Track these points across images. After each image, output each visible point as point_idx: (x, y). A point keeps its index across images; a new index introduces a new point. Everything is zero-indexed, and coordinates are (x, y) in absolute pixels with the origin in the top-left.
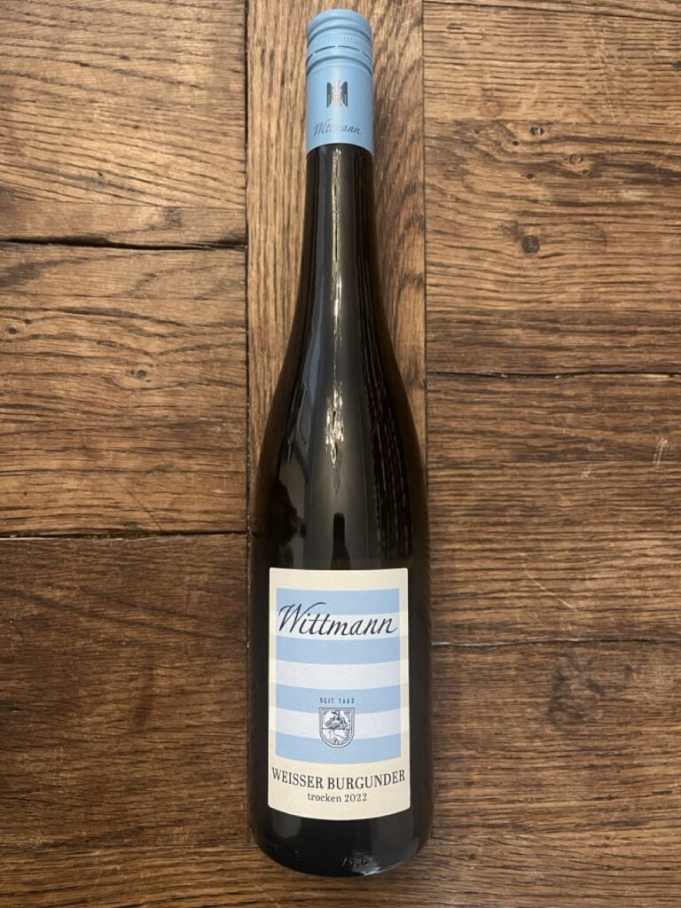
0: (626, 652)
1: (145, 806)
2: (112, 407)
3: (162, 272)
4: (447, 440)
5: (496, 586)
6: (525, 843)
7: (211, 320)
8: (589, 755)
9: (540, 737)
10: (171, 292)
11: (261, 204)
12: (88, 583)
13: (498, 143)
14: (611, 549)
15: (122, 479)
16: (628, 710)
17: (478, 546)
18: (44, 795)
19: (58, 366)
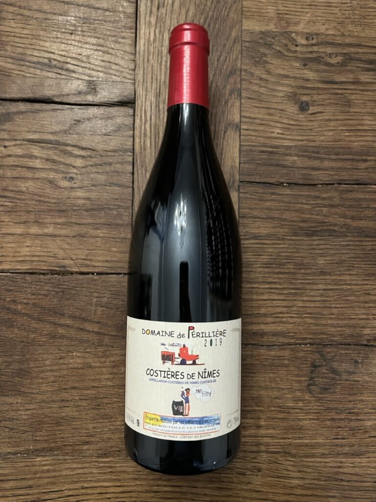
0: (355, 352)
1: (67, 433)
2: (54, 198)
3: (84, 119)
4: (251, 222)
5: (279, 310)
6: (291, 463)
7: (112, 148)
8: (331, 412)
9: (303, 401)
10: (89, 131)
11: (144, 79)
12: (37, 301)
13: (286, 45)
14: (349, 289)
15: (58, 240)
16: (356, 386)
17: (267, 286)
18: (9, 424)
19: (23, 174)
